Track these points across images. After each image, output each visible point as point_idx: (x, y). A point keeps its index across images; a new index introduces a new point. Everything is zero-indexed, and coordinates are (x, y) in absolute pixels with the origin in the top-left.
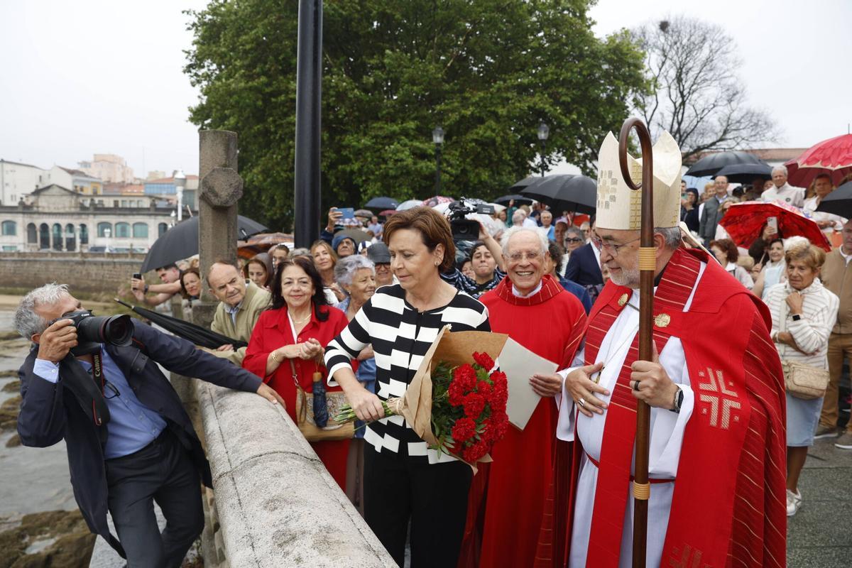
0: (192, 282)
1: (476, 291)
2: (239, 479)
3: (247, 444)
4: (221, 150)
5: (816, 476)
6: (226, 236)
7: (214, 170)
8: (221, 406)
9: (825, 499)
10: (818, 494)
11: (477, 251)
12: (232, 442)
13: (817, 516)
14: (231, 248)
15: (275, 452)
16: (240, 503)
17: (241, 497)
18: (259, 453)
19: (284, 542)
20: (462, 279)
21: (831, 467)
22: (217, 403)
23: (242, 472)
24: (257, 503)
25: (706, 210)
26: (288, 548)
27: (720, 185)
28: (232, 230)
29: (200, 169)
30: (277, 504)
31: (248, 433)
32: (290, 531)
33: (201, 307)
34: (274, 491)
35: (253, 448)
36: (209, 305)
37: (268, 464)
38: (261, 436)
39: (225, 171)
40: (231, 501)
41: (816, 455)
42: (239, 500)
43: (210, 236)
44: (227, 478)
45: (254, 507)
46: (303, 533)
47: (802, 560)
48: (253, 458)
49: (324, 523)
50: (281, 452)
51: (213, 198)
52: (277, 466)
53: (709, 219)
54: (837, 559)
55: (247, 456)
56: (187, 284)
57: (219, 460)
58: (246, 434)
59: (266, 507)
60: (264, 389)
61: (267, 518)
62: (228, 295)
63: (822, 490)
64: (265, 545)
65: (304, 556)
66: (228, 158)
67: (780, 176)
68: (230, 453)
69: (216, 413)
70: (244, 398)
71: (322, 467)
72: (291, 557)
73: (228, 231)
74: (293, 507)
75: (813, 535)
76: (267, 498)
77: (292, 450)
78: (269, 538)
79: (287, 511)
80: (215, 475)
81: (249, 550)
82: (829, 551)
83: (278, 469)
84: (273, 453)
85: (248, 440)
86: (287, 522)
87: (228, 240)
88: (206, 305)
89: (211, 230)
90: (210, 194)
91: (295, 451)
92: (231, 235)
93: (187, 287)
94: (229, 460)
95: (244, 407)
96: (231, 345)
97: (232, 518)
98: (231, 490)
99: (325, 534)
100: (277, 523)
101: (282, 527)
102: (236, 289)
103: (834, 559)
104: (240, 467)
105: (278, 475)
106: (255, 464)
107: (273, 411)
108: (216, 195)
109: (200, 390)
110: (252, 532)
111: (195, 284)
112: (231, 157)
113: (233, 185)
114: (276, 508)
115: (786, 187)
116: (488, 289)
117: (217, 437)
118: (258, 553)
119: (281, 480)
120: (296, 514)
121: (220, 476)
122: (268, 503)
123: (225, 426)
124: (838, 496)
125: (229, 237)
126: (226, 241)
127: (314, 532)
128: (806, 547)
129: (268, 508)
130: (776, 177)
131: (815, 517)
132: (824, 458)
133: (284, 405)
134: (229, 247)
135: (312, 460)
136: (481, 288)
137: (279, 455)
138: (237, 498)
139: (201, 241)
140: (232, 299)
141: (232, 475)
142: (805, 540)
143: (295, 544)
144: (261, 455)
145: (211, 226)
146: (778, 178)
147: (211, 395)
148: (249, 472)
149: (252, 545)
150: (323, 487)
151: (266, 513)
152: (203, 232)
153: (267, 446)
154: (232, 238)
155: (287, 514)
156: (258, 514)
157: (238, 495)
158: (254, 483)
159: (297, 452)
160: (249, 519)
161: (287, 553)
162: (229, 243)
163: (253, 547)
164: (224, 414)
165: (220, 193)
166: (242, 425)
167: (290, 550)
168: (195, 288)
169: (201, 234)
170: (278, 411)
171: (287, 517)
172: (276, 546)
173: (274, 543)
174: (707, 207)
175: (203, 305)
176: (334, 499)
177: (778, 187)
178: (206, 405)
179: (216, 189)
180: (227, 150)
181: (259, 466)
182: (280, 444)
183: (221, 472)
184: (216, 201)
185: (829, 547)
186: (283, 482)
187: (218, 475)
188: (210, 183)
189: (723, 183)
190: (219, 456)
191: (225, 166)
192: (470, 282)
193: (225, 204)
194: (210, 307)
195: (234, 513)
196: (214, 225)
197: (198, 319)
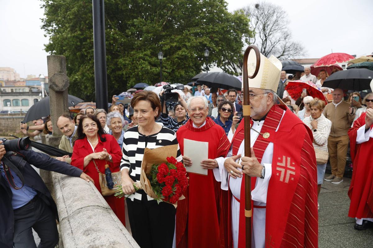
0: (51, 125)
1: (178, 125)
2: (71, 220)
3: (76, 203)
4: (58, 64)
5: (325, 196)
6: (63, 105)
7: (55, 75)
8: (63, 185)
9: (328, 205)
10: (325, 203)
11: (177, 107)
12: (68, 202)
13: (325, 213)
14: (65, 110)
15: (89, 206)
16: (72, 232)
17: (72, 229)
18: (81, 207)
20: (171, 120)
21: (330, 192)
22: (61, 183)
23: (73, 217)
24: (80, 232)
27: (283, 75)
28: (66, 102)
29: (48, 74)
30: (90, 232)
31: (76, 198)
32: (95, 245)
33: (52, 138)
34: (88, 226)
35: (78, 205)
36: (57, 137)
37: (85, 212)
38: (82, 198)
39: (60, 74)
40: (68, 232)
41: (325, 187)
42: (72, 231)
43: (55, 105)
44: (66, 220)
45: (79, 234)
46: (102, 246)
47: (320, 232)
48: (78, 210)
49: (112, 240)
50: (91, 206)
51: (55, 87)
52: (90, 213)
54: (333, 230)
55: (76, 209)
56: (49, 126)
57: (62, 211)
58: (75, 198)
59: (84, 234)
60: (84, 175)
61: (85, 239)
62: (65, 132)
63: (327, 202)
66: (62, 68)
67: (308, 70)
68: (67, 208)
69: (61, 188)
70: (74, 180)
71: (111, 211)
73: (64, 103)
74: (97, 233)
75: (324, 221)
76: (85, 229)
77: (97, 204)
79: (94, 235)
80: (60, 219)
83: (90, 215)
84: (87, 207)
85: (76, 201)
86: (94, 241)
88: (55, 137)
89: (55, 102)
90: (53, 86)
91: (98, 205)
92: (65, 104)
94: (67, 211)
95: (74, 185)
96: (68, 155)
97: (68, 240)
98: (68, 226)
99: (112, 245)
100: (90, 241)
101: (92, 244)
102: (68, 129)
104: (72, 215)
105: (90, 217)
106: (79, 213)
107: (88, 186)
108: (57, 86)
109: (54, 178)
110: (78, 247)
112: (63, 68)
113: (65, 81)
114: (89, 234)
115: (310, 75)
116: (183, 124)
117: (61, 200)
119: (92, 220)
120: (98, 237)
121: (63, 219)
122: (85, 232)
123: (65, 195)
124: (333, 204)
125: (64, 105)
126: (63, 107)
127: (107, 245)
130: (306, 71)
131: (325, 214)
132: (327, 188)
133: (94, 182)
135: (106, 208)
136: (180, 123)
137: (91, 208)
138: (71, 230)
139: (51, 107)
140: (67, 134)
141: (68, 219)
144: (82, 208)
145: (55, 100)
146: (307, 71)
147: (58, 179)
148: (76, 217)
150: (112, 222)
151: (84, 237)
152: (52, 103)
153: (85, 203)
154: (65, 106)
155: (95, 237)
156: (81, 237)
157: (71, 229)
158: (78, 222)
159: (99, 205)
160: (76, 240)
162: (64, 108)
164: (65, 189)
165: (58, 85)
166: (73, 194)
170: (91, 186)
171: (94, 239)
175: (54, 137)
176: (117, 227)
177: (307, 75)
178: (56, 184)
179: (56, 83)
180: (61, 64)
181: (81, 214)
182: (91, 202)
183: (63, 217)
184: (57, 89)
186: (92, 221)
187: (61, 219)
188: (53, 81)
189: (284, 74)
190: (62, 209)
191: (60, 72)
192: (175, 121)
193: (61, 90)
194: (57, 138)
195: (69, 237)
196: (56, 100)
197: (52, 144)
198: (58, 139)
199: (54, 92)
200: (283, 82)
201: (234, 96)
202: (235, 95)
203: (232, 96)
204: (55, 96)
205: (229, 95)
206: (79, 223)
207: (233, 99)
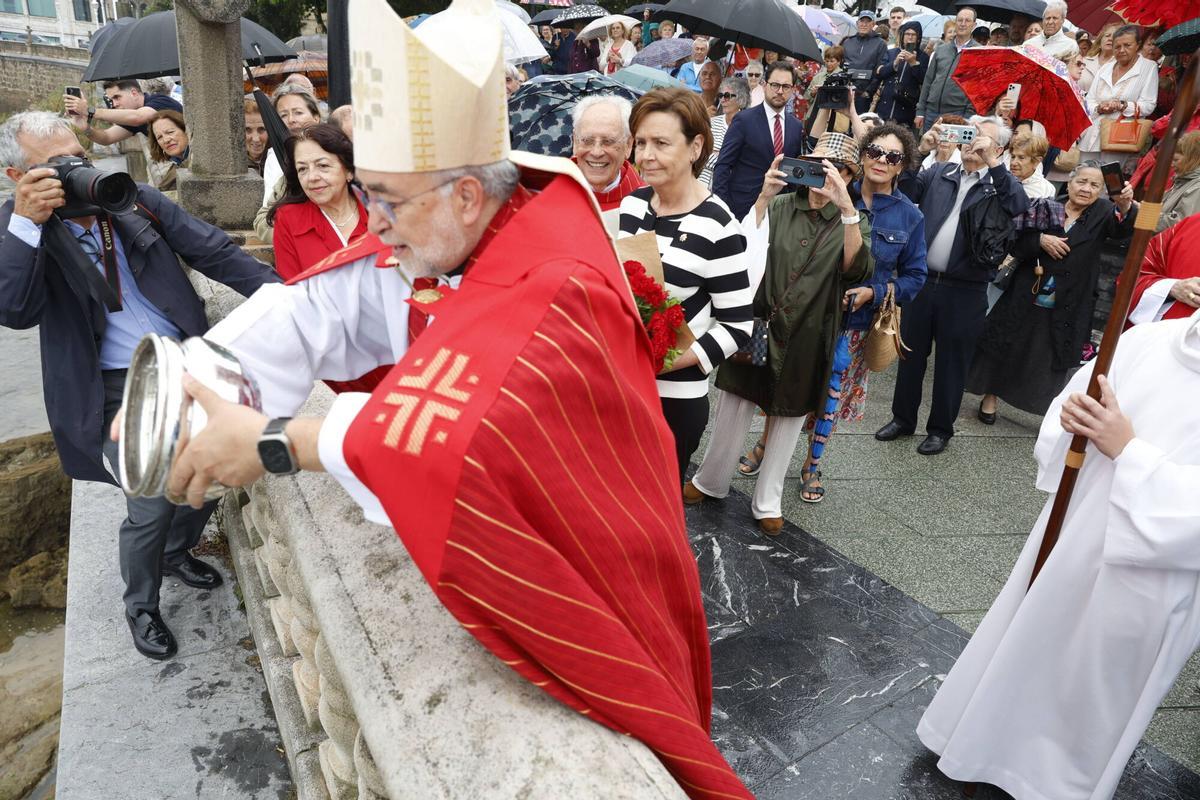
0: (167, 133)
6: (226, 71)
16: (308, 508)
19: (383, 571)
24: (333, 511)
25: (936, 60)
26: (389, 580)
27: (963, 25)
28: (234, 61)
32: (387, 555)
33: (192, 182)
36: (205, 180)
40: (294, 505)
42: (306, 503)
43: (200, 68)
45: (330, 516)
51: (203, 9)
53: (938, 76)
56: (161, 137)
59: (347, 518)
61: (352, 534)
64: (355, 575)
65: (412, 591)
67: (1054, 18)
72: (395, 592)
73: (228, 64)
76: (346, 505)
78: (360, 564)
81: (334, 578)
82: (1008, 539)
86: (380, 542)
87: (229, 75)
88: (201, 179)
89: (200, 58)
92: (234, 69)
93: (160, 142)
100: (368, 543)
101: (375, 549)
103: (1011, 548)
108: (208, 3)
110: (334, 552)
111: (172, 136)
115: (1058, 37)
118: (349, 583)
122: (350, 512)
126: (226, 79)
128: (985, 535)
129: (352, 519)
130: (1049, 18)
134: (230, 89)
138: (302, 500)
142: (984, 526)
143: (399, 573)
145: (199, 52)
146: (1051, 21)
149: (337, 571)
151: (349, 527)
152: (187, 60)
154: (234, 73)
156: (338, 527)
158: (322, 480)
160: (326, 533)
161: (389, 588)
162: (230, 81)
163: (339, 574)
167: (393, 583)
168: (172, 142)
169: (184, 64)
171: (380, 535)
172: (372, 576)
173: (370, 571)
174: (939, 56)
175: (197, 180)
177: (1047, 37)
184: (207, 14)
185: (1010, 535)
189: (967, 20)
193: (222, 18)
194: (208, 183)
195: (302, 523)
196: (204, 50)
197: (190, 202)
198: (212, 187)
199: (195, 21)
200: (959, 51)
201: (785, 86)
202: (790, 83)
203: (778, 85)
204: (198, 36)
205: (770, 81)
206: (325, 482)
207: (780, 95)
